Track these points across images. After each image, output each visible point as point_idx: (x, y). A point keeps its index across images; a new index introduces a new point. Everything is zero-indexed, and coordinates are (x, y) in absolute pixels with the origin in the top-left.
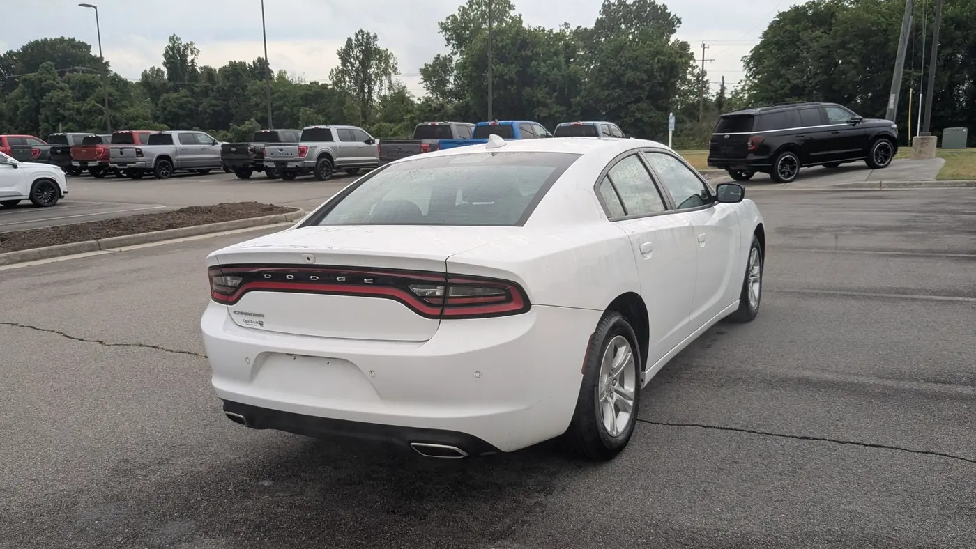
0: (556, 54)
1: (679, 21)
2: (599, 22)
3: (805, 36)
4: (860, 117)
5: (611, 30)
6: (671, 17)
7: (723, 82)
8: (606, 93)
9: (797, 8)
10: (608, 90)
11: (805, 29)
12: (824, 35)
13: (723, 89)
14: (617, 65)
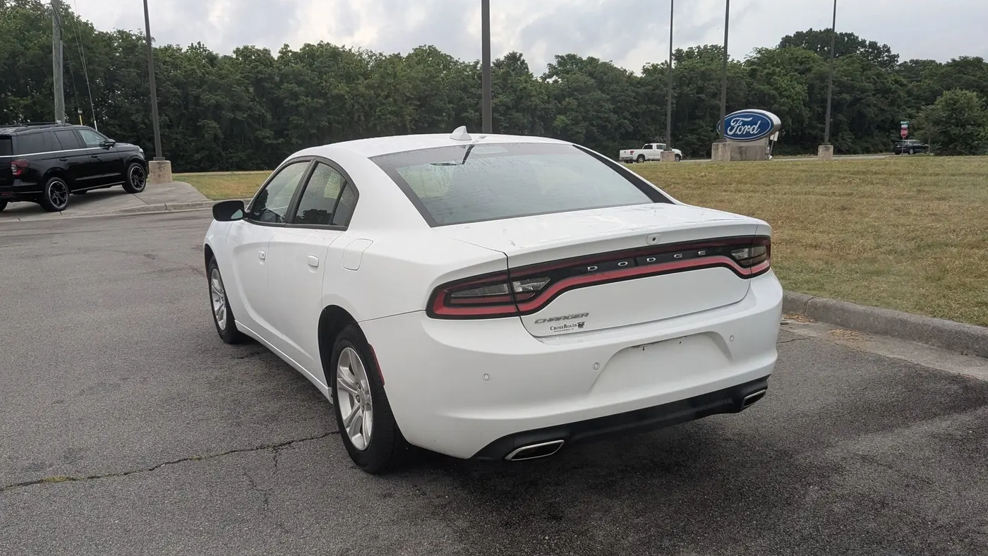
4: (113, 141)
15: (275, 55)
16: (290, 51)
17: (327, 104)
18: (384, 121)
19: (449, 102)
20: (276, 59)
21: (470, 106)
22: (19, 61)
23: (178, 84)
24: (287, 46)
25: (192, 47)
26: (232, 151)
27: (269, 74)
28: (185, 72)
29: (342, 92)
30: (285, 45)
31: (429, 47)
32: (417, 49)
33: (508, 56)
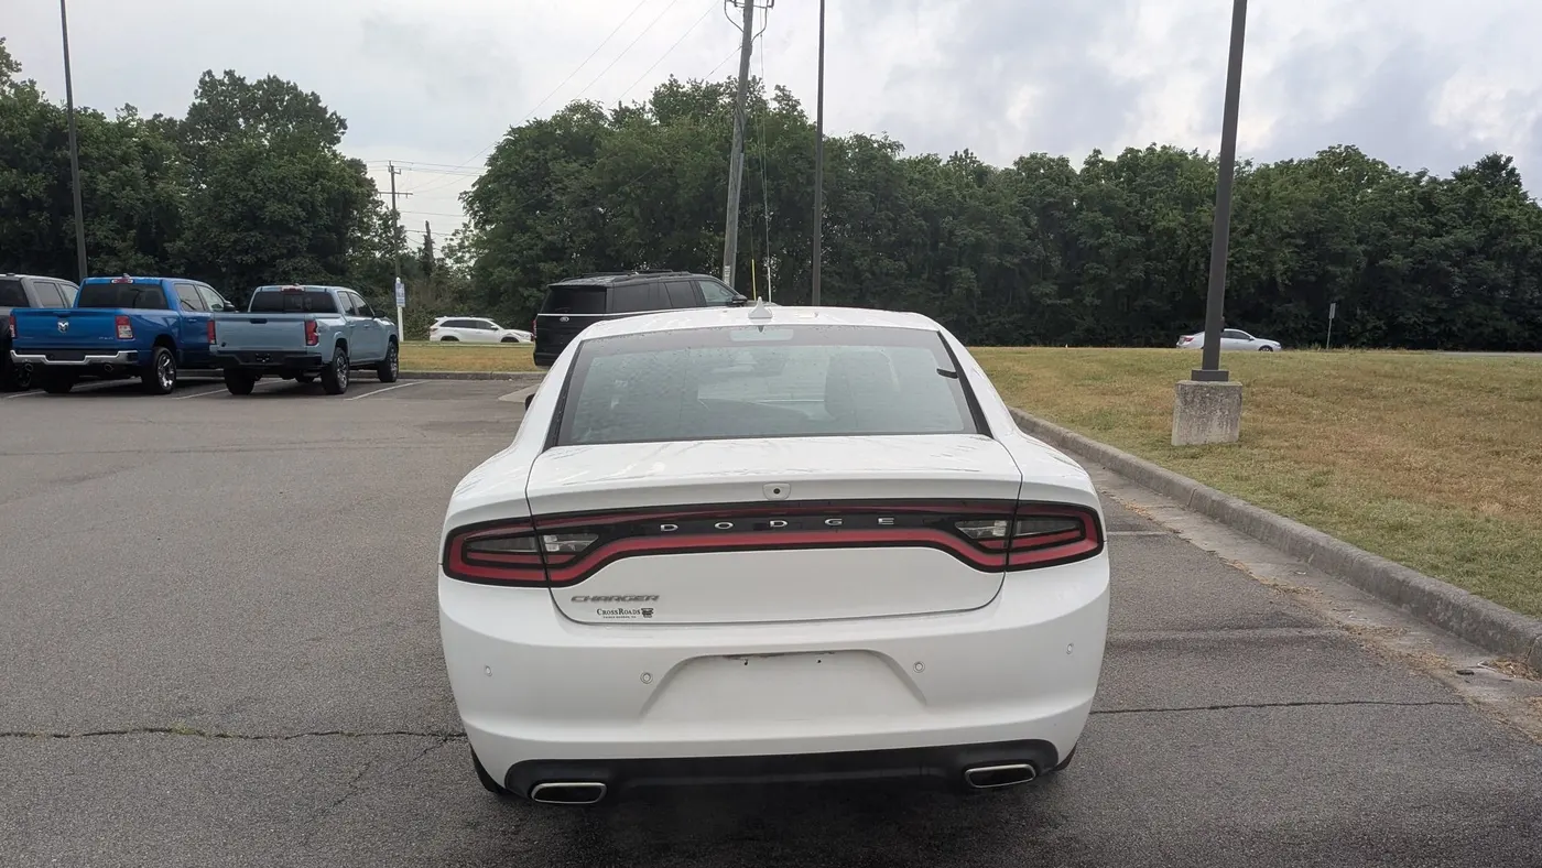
0: (125, 160)
1: (343, 124)
2: (195, 111)
3: (556, 167)
4: (745, 297)
5: (222, 127)
6: (328, 116)
7: (429, 232)
8: (233, 236)
9: (539, 124)
10: (235, 231)
11: (556, 158)
12: (585, 170)
13: (428, 242)
14: (248, 190)
15: (1077, 165)
16: (1102, 161)
17: (1149, 244)
18: (1237, 272)
19: (1360, 242)
20: (1078, 173)
21: (1398, 249)
22: (719, 180)
23: (926, 214)
24: (1097, 152)
25: (955, 158)
26: (992, 315)
27: (1063, 198)
28: (939, 194)
29: (1172, 224)
30: (1095, 151)
31: (1347, 147)
32: (1325, 152)
33: (1484, 161)
